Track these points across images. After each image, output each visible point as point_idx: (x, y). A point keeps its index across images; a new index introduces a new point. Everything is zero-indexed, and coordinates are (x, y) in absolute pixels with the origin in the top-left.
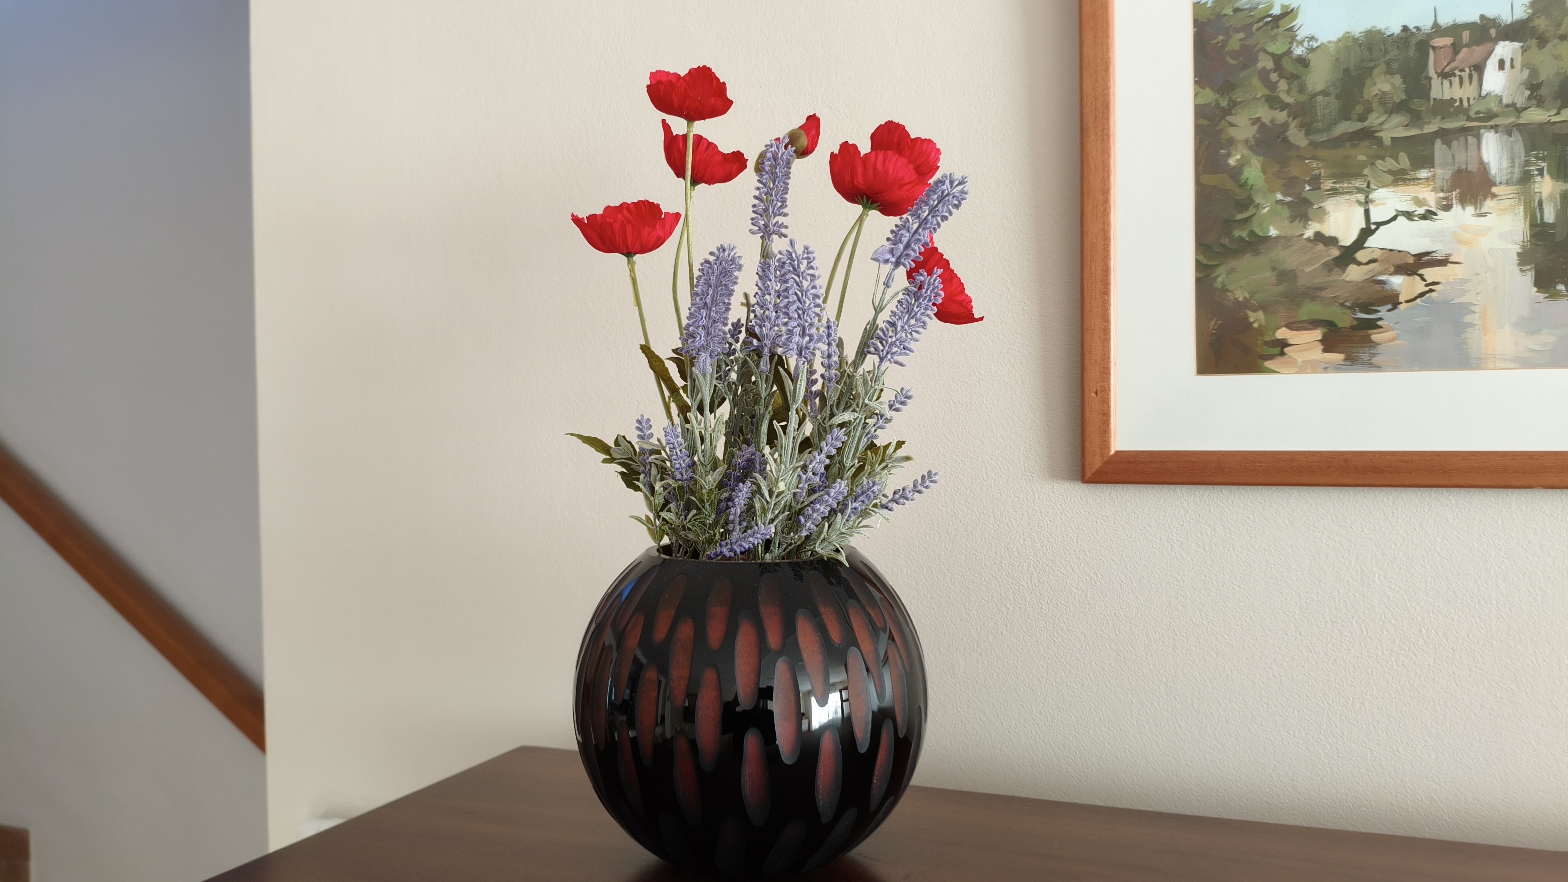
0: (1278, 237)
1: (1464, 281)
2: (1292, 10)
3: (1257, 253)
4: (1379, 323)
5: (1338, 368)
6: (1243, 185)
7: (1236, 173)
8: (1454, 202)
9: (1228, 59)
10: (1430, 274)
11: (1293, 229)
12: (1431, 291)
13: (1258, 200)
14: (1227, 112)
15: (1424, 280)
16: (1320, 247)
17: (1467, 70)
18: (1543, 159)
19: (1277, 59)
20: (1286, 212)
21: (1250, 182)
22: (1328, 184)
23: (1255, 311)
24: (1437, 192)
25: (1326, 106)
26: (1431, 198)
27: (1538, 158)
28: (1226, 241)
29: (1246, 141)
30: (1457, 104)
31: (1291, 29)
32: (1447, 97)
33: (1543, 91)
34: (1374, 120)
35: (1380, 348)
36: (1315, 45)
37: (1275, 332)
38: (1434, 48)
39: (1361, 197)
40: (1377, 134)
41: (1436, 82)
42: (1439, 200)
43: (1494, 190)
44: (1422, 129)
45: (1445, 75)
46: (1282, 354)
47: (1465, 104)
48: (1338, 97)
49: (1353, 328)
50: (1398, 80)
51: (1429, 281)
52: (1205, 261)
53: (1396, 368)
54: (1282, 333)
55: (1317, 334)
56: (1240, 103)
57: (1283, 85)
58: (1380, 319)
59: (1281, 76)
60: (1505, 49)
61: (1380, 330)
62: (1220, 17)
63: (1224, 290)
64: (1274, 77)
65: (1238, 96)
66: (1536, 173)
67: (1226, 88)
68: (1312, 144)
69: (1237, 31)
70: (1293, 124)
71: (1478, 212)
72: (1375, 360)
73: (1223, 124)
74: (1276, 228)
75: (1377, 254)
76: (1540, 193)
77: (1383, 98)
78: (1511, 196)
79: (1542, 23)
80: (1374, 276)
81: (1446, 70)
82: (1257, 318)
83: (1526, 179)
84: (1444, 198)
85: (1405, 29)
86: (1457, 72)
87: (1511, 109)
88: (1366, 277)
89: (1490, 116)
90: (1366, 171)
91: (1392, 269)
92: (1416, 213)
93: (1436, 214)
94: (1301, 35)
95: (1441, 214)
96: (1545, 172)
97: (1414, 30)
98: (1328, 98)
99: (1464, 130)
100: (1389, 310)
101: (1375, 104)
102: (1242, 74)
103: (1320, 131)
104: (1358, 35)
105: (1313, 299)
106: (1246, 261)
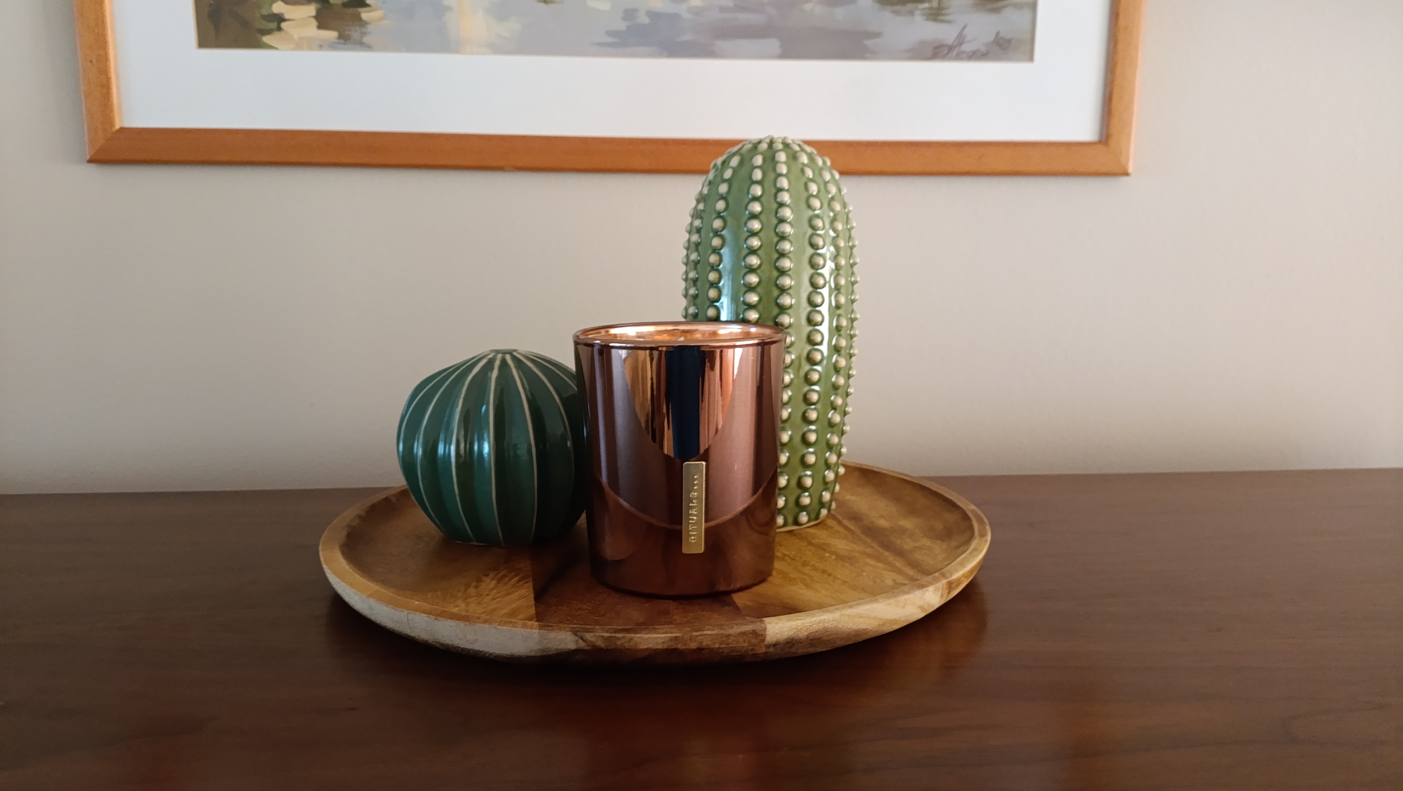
5: (332, 46)
35: (370, 28)
46: (279, 29)
53: (385, 49)
55: (311, 10)
72: (365, 40)
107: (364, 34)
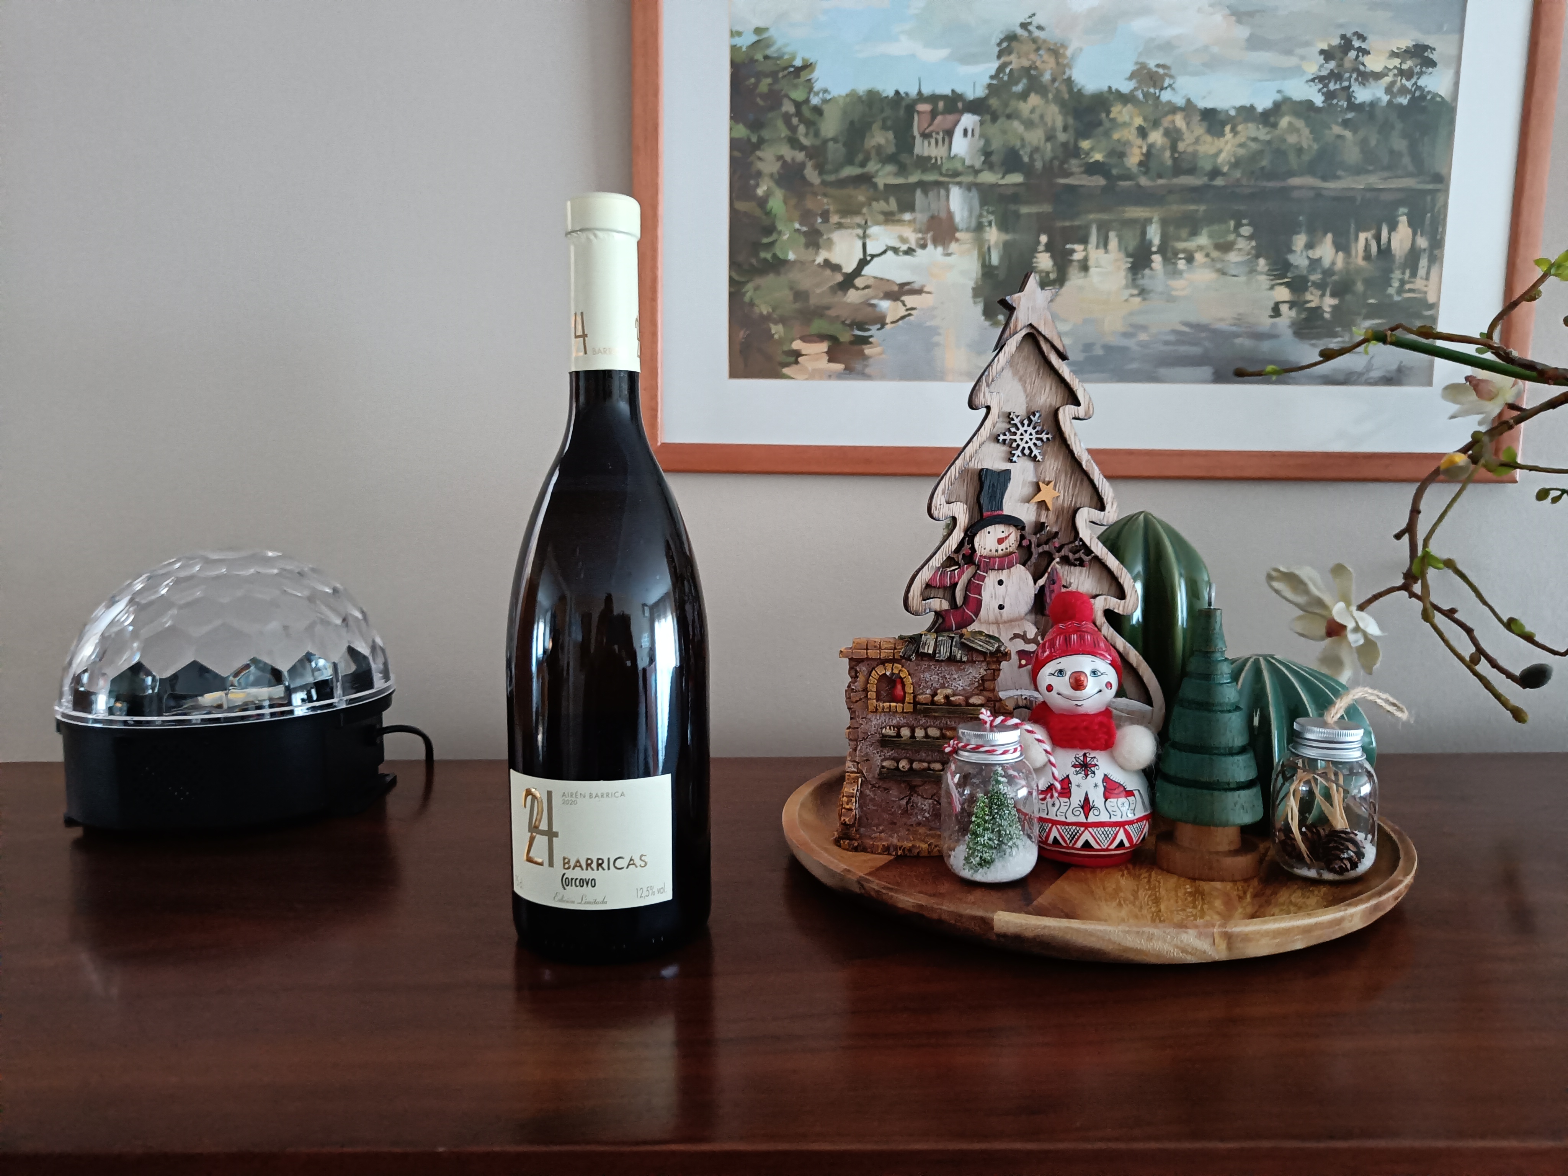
0: (795, 262)
1: (934, 308)
2: (811, 64)
3: (778, 273)
4: (871, 340)
5: (839, 376)
6: (768, 213)
7: (762, 202)
8: (929, 242)
9: (758, 100)
10: (910, 300)
11: (806, 255)
12: (910, 315)
13: (780, 226)
14: (758, 146)
15: (904, 305)
16: (828, 272)
17: (941, 134)
18: (992, 213)
19: (798, 105)
20: (802, 240)
21: (774, 211)
22: (835, 219)
23: (776, 323)
24: (917, 233)
25: (835, 151)
26: (913, 238)
27: (988, 212)
28: (754, 261)
29: (772, 176)
30: (933, 161)
31: (809, 80)
32: (926, 154)
33: (994, 158)
34: (872, 167)
35: (871, 361)
36: (828, 97)
37: (791, 343)
38: (918, 112)
39: (860, 232)
40: (874, 180)
41: (918, 140)
42: (918, 240)
43: (958, 235)
44: (907, 178)
45: (925, 136)
46: (797, 362)
47: (939, 162)
48: (845, 145)
49: (852, 343)
50: (890, 135)
51: (909, 306)
52: (736, 278)
53: (883, 377)
54: (797, 345)
55: (824, 347)
56: (767, 141)
57: (802, 129)
58: (871, 336)
59: (800, 121)
60: (968, 120)
61: (872, 345)
62: (753, 61)
63: (752, 304)
64: (795, 121)
65: (766, 134)
66: (986, 224)
67: (756, 126)
68: (824, 183)
69: (766, 75)
70: (809, 164)
71: (946, 252)
72: (868, 371)
73: (752, 158)
74: (794, 253)
75: (870, 282)
76: (989, 240)
77: (879, 148)
78: (969, 241)
79: (994, 102)
80: (867, 300)
81: (927, 131)
82: (777, 330)
83: (979, 228)
84: (922, 239)
85: (897, 93)
86: (934, 134)
87: (970, 170)
88: (863, 300)
89: (956, 174)
90: (865, 210)
91: (882, 295)
92: (901, 249)
93: (914, 251)
94: (817, 87)
95: (919, 251)
96: (993, 224)
97: (904, 95)
98: (837, 145)
99: (938, 184)
100: (878, 329)
101: (873, 153)
102: (770, 115)
103: (831, 172)
104: (861, 93)
105: (821, 316)
106: (769, 280)
107: (866, 366)
